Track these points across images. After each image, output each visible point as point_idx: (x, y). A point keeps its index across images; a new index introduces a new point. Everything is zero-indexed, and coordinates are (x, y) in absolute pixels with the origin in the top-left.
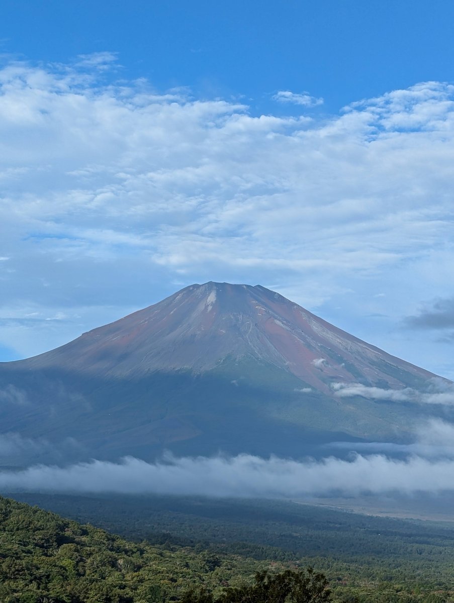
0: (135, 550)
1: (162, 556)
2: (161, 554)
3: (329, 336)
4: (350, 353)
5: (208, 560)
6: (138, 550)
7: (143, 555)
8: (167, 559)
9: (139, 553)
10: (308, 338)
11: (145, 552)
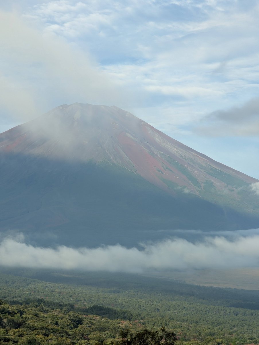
0: (16, 312)
1: (37, 316)
2: (37, 315)
3: (169, 146)
4: (184, 160)
5: (73, 320)
6: (18, 312)
7: (23, 315)
8: (41, 318)
9: (19, 314)
10: (152, 147)
11: (24, 313)
